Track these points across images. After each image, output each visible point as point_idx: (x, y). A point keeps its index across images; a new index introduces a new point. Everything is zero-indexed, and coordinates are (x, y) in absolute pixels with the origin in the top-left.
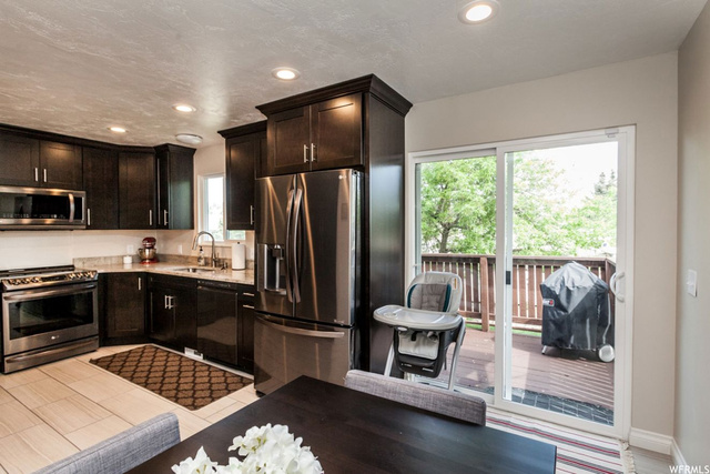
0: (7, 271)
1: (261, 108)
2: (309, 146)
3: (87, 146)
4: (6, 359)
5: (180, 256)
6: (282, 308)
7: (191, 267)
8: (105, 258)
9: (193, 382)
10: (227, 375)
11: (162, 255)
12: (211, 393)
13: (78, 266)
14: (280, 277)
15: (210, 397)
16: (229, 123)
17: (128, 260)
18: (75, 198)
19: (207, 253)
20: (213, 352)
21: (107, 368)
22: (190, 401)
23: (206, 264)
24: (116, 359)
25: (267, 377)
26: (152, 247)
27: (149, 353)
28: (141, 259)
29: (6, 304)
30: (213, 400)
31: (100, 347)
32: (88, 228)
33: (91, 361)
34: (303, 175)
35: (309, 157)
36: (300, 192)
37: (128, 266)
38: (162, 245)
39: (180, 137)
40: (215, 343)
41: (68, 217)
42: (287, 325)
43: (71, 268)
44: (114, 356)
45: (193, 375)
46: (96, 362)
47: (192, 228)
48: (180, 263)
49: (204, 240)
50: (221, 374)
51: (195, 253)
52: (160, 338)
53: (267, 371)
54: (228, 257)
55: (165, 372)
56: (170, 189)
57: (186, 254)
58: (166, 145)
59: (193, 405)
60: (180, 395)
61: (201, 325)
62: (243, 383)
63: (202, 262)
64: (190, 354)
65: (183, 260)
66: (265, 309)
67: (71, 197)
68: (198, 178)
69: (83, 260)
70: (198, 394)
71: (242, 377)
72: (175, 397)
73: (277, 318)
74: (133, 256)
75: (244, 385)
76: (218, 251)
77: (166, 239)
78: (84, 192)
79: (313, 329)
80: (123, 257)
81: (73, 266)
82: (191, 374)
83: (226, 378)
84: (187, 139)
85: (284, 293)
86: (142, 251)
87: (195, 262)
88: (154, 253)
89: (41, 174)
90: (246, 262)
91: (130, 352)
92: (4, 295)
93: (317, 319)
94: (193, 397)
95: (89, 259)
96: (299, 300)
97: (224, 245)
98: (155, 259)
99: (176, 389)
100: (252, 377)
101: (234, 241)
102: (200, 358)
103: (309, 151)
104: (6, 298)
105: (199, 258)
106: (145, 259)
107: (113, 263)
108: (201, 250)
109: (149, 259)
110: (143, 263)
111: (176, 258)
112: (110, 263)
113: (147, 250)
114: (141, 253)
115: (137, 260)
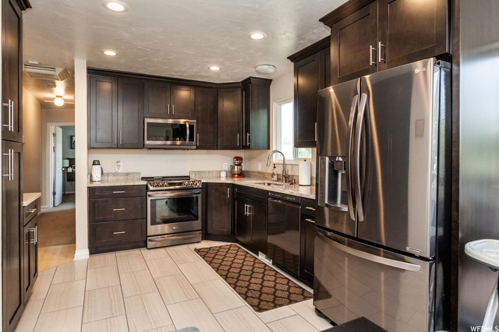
0: (153, 178)
1: (325, 20)
2: (376, 46)
3: (198, 86)
4: (148, 238)
5: (259, 173)
6: (345, 226)
7: (267, 182)
8: (209, 172)
9: (261, 284)
10: (291, 284)
11: (248, 172)
12: (275, 299)
13: (193, 177)
14: (343, 192)
15: (273, 302)
16: (297, 45)
17: (223, 174)
18: (189, 125)
19: (279, 171)
20: (282, 260)
21: (204, 257)
22: (256, 302)
23: (278, 180)
24: (211, 251)
25: (327, 295)
26: (240, 165)
27: (233, 251)
28: (232, 175)
29: (149, 199)
30: (275, 306)
31: (202, 239)
32: (198, 148)
33: (195, 250)
34: (367, 77)
35: (375, 58)
36: (365, 96)
37: (223, 179)
38: (247, 164)
39: (259, 68)
40: (284, 251)
41: (185, 140)
42: (350, 245)
43: (187, 178)
44: (210, 249)
45: (262, 278)
46: (198, 251)
47: (269, 148)
48: (259, 178)
49: (276, 158)
50: (285, 282)
51: (270, 170)
52: (241, 239)
53: (328, 288)
54: (296, 174)
55: (241, 270)
56: (252, 115)
57: (264, 171)
58: (249, 79)
59: (258, 306)
60: (249, 294)
61: (270, 234)
62: (304, 296)
63: (275, 178)
64: (262, 257)
65: (261, 175)
66: (328, 225)
67: (188, 126)
68: (274, 105)
69: (195, 172)
70: (264, 297)
71: (304, 290)
72: (245, 294)
73: (339, 237)
74: (227, 172)
75: (305, 298)
76: (289, 168)
77: (250, 159)
78: (195, 121)
79: (379, 255)
80: (220, 172)
81: (189, 177)
82: (260, 276)
83: (290, 287)
84: (263, 69)
85: (345, 209)
86: (232, 168)
87: (270, 178)
88: (241, 169)
89: (171, 108)
90: (312, 178)
91: (220, 247)
92: (149, 193)
93: (384, 243)
94: (259, 298)
95: (199, 172)
96: (362, 219)
97: (293, 163)
98: (242, 175)
99: (247, 287)
100: (311, 291)
101: (301, 159)
102: (269, 263)
103: (375, 53)
104: (149, 196)
105: (273, 174)
106: (235, 174)
107: (214, 176)
108: (275, 167)
109: (237, 174)
110: (233, 177)
111: (257, 174)
112: (211, 176)
113: (236, 167)
114: (232, 169)
115: (229, 175)
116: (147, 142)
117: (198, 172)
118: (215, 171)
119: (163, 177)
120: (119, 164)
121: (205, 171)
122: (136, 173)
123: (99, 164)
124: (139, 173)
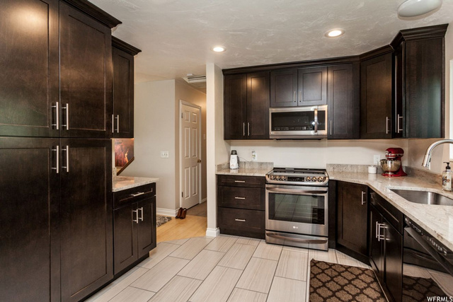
0: (284, 169)
4: (266, 232)
7: (431, 190)
8: (352, 166)
11: (410, 169)
17: (372, 170)
26: (397, 159)
29: (267, 192)
41: (313, 129)
47: (442, 136)
51: (441, 171)
63: (448, 185)
67: (316, 112)
69: (333, 166)
74: (376, 168)
78: (326, 106)
80: (368, 166)
81: (325, 170)
86: (384, 162)
88: (399, 166)
89: (298, 95)
98: (400, 172)
104: (268, 188)
105: (444, 180)
106: (388, 172)
107: (359, 171)
108: (448, 168)
109: (391, 172)
110: (385, 175)
111: (423, 174)
112: (355, 171)
113: (389, 162)
114: (382, 164)
115: (380, 171)
116: (272, 133)
117: (338, 165)
118: (361, 166)
119: (295, 169)
120: (254, 154)
121: (347, 165)
122: (269, 163)
123: (236, 154)
124: (272, 163)
